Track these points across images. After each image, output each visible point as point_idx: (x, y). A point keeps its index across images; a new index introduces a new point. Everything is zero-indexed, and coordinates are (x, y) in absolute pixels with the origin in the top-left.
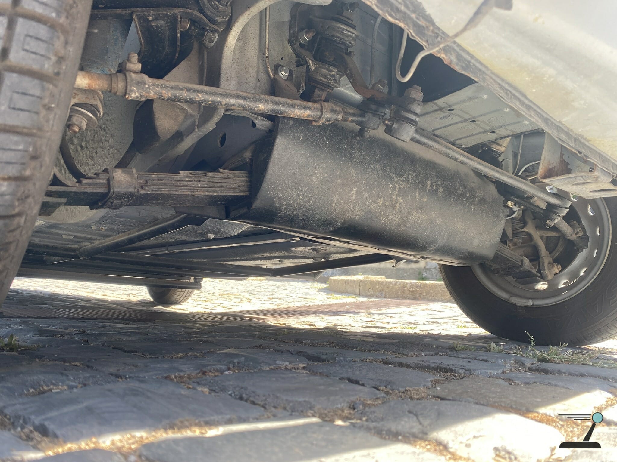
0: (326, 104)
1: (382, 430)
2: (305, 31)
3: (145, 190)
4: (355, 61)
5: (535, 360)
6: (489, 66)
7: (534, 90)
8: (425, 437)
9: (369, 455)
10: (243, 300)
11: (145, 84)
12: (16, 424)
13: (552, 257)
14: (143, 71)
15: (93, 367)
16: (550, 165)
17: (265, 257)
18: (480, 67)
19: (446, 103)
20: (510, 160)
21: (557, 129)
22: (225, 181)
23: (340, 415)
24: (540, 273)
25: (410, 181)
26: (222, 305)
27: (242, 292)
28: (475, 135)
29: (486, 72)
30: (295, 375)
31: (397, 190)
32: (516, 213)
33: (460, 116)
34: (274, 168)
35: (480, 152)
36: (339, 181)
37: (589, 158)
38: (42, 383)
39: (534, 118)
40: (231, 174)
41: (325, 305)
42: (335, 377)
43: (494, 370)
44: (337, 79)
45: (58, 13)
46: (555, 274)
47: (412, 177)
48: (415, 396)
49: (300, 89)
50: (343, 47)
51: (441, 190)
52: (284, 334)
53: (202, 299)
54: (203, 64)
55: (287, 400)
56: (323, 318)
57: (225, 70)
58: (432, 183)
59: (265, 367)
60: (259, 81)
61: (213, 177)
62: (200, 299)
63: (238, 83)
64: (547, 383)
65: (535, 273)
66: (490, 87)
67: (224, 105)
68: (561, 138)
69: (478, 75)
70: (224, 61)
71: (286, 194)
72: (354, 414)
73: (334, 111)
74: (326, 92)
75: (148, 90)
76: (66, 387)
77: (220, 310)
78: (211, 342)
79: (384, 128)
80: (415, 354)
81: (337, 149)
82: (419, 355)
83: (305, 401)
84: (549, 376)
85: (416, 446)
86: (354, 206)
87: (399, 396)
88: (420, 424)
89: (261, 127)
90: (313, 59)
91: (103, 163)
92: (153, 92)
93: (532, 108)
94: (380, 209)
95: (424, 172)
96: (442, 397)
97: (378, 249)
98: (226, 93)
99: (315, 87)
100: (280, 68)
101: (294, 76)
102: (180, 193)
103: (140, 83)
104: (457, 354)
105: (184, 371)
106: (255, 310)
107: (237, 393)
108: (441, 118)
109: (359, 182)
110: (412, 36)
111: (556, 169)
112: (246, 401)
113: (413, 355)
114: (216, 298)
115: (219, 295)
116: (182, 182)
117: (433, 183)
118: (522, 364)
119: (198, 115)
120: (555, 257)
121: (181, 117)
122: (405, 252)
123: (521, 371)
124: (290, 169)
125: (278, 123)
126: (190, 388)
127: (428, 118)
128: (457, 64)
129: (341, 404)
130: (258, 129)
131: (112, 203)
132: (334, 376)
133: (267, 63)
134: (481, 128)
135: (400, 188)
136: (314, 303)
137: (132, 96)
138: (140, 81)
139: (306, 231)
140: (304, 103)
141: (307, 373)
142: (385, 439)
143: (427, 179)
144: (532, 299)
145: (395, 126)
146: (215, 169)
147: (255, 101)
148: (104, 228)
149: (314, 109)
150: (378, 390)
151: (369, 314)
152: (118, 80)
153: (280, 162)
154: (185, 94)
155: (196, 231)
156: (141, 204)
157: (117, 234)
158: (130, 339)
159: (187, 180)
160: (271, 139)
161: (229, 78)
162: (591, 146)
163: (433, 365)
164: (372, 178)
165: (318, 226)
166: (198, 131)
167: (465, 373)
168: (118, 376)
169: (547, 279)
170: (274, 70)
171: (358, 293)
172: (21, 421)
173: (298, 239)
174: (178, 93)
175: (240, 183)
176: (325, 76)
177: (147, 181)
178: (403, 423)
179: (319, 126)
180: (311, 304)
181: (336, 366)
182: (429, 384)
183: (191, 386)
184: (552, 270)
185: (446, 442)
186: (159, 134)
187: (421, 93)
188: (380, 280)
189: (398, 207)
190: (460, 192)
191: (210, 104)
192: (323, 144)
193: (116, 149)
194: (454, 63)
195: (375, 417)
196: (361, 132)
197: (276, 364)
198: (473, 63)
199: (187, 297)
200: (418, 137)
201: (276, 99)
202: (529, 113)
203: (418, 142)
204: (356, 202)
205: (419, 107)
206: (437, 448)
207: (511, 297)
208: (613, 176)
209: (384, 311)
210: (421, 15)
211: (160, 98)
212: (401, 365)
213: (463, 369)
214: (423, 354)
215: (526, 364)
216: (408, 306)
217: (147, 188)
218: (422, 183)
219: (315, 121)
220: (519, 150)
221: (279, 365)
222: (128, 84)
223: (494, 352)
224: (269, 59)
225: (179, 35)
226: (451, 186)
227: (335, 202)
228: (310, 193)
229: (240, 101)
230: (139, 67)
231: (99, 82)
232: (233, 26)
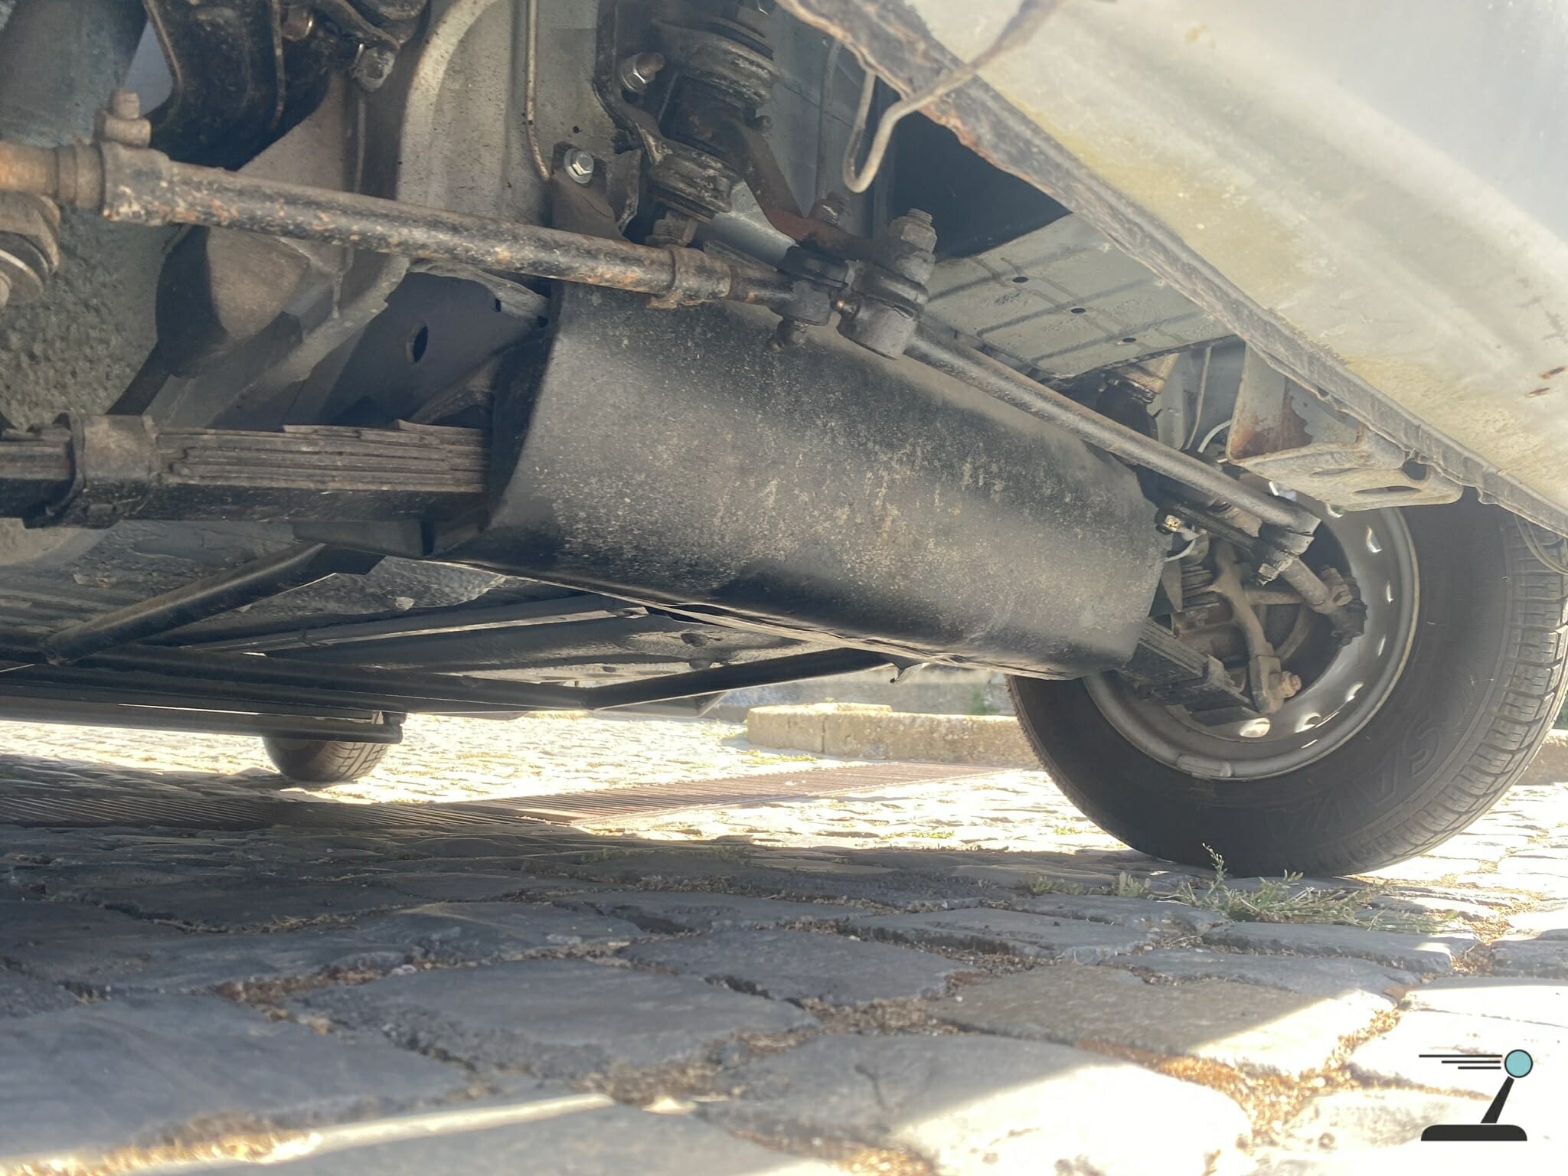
0: (684, 251)
1: (775, 1122)
2: (635, 57)
3: (179, 475)
4: (773, 144)
5: (1223, 918)
6: (1081, 156)
7: (1201, 226)
8: (882, 1138)
11: (160, 178)
13: (1279, 657)
14: (157, 142)
15: (19, 964)
16: (1257, 423)
18: (1059, 159)
19: (1009, 263)
20: (1177, 411)
21: (1265, 330)
22: (414, 453)
23: (673, 1083)
24: (1250, 696)
25: (918, 462)
27: (520, 748)
28: (1084, 346)
29: (1076, 172)
30: (588, 973)
31: (885, 485)
32: (1192, 545)
33: (1045, 297)
34: (550, 419)
35: (1101, 390)
36: (731, 459)
37: (1346, 407)
39: (1203, 299)
40: (431, 434)
41: (732, 779)
42: (695, 976)
43: (1115, 944)
44: (721, 188)
46: (1287, 699)
47: (923, 453)
48: (893, 1023)
49: (623, 213)
50: (739, 104)
51: (999, 486)
52: (601, 860)
54: (355, 136)
55: (536, 1045)
56: (723, 813)
57: (412, 153)
58: (975, 469)
59: (513, 952)
60: (510, 186)
61: (380, 442)
63: (451, 190)
64: (1235, 977)
65: (1239, 696)
66: (1085, 211)
67: (397, 245)
68: (1273, 354)
69: (1054, 181)
70: (409, 128)
71: (586, 490)
72: (714, 1079)
73: (706, 271)
74: (696, 224)
75: (169, 195)
77: (455, 796)
78: (390, 886)
79: (836, 319)
80: (923, 905)
81: (724, 375)
82: (935, 906)
83: (587, 1047)
84: (1253, 956)
85: (851, 1163)
86: (774, 526)
87: (852, 1022)
88: (880, 1102)
89: (514, 310)
90: (659, 134)
92: (185, 201)
93: (1200, 273)
94: (840, 533)
95: (954, 439)
96: (964, 1021)
97: (842, 636)
98: (401, 212)
99: (662, 208)
100: (569, 153)
101: (609, 176)
102: (283, 485)
103: (144, 177)
104: (1032, 905)
105: (276, 970)
106: (549, 796)
107: (405, 1028)
108: (997, 301)
109: (784, 463)
111: (1272, 436)
112: (425, 1052)
113: (919, 908)
114: (451, 765)
115: (459, 758)
116: (290, 456)
117: (978, 468)
118: (1188, 927)
119: (341, 274)
120: (1288, 656)
121: (291, 278)
122: (910, 644)
123: (1184, 945)
124: (594, 426)
125: (560, 300)
126: (279, 1018)
127: (964, 299)
128: (995, 148)
129: (684, 1052)
130: (509, 316)
131: (85, 510)
132: (693, 973)
133: (533, 139)
134: (1098, 326)
135: (893, 481)
136: (705, 774)
137: (123, 211)
138: (147, 170)
139: (649, 591)
140: (625, 248)
141: (623, 967)
142: (779, 1148)
143: (963, 459)
144: (1233, 760)
145: (864, 315)
146: (388, 422)
147: (485, 237)
148: (106, 580)
149: (652, 262)
150: (801, 1006)
151: (841, 800)
152: (75, 166)
153: (566, 404)
154: (281, 212)
155: (362, 589)
156: (174, 515)
157: (149, 596)
158: (169, 879)
159: (304, 449)
160: (540, 341)
161: (424, 175)
162: (1351, 377)
163: (960, 935)
164: (818, 453)
165: (677, 577)
166: (342, 315)
167: (1038, 956)
168: (83, 989)
169: (1267, 711)
170: (553, 160)
171: (820, 749)
173: (645, 612)
174: (260, 209)
175: (458, 461)
176: (690, 181)
177: (186, 452)
178: (834, 1100)
179: (675, 313)
180: (697, 777)
181: (706, 945)
182: (941, 987)
183: (283, 1013)
184: (1280, 688)
185: (932, 1151)
186: (224, 325)
187: (928, 230)
188: (873, 714)
189: (887, 529)
190: (1047, 491)
191: (355, 242)
192: (686, 359)
194: (985, 143)
195: (768, 1084)
196: (784, 331)
197: (545, 943)
198: (1037, 146)
199: (369, 763)
200: (924, 346)
201: (546, 233)
202: (1191, 287)
203: (924, 358)
204: (778, 514)
205: (925, 265)
206: (909, 1169)
207: (1181, 755)
208: (1407, 454)
209: (878, 793)
211: (207, 220)
212: (881, 935)
213: (1035, 943)
214: (945, 905)
215: (1198, 926)
216: (940, 780)
217: (186, 471)
218: (948, 466)
219: (657, 296)
220: (1199, 387)
221: (552, 944)
222: (108, 176)
223: (1126, 897)
224: (536, 129)
225: (279, 52)
226: (1025, 476)
227: (720, 514)
228: (653, 489)
229: (443, 237)
230: (144, 130)
231: (18, 168)
232: (431, 35)
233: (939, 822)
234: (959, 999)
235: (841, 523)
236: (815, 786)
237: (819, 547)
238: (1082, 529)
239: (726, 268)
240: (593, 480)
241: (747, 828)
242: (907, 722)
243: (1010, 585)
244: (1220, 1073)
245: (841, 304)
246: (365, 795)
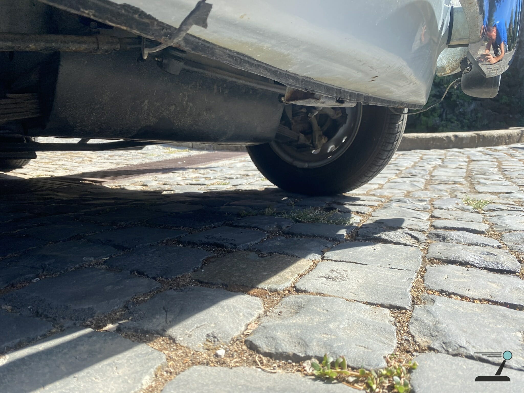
1: (138, 329)
5: (292, 222)
7: (259, 55)
8: (164, 333)
13: (322, 131)
21: (285, 77)
22: (14, 106)
23: (112, 319)
24: (313, 144)
25: (198, 87)
30: (94, 273)
31: (187, 96)
37: (314, 91)
39: (263, 74)
43: (256, 239)
46: (324, 144)
47: (199, 84)
51: (227, 92)
55: (74, 310)
59: (71, 267)
65: (309, 144)
69: (207, 52)
71: (79, 113)
72: (124, 314)
73: (110, 42)
80: (205, 227)
82: (209, 227)
86: (148, 115)
87: (170, 284)
88: (166, 320)
93: (262, 66)
94: (172, 114)
106: (94, 172)
107: (35, 308)
109: (149, 94)
112: (41, 316)
117: (219, 86)
118: (280, 228)
120: (325, 130)
132: (127, 269)
141: (105, 269)
143: (214, 84)
144: (308, 162)
145: (165, 61)
149: (90, 42)
150: (156, 280)
162: (316, 82)
163: (211, 241)
167: (232, 248)
175: (31, 106)
178: (154, 320)
181: (133, 255)
182: (200, 265)
184: (321, 141)
185: (175, 337)
189: (189, 111)
192: (109, 65)
206: (169, 342)
207: (294, 161)
212: (189, 243)
213: (232, 244)
214: (213, 226)
215: (283, 227)
218: (209, 87)
219: (93, 52)
221: (85, 261)
233: (226, 178)
234: (203, 271)
235: (172, 111)
236: (188, 164)
237: (165, 120)
238: (256, 101)
240: (81, 109)
243: (233, 123)
244: (263, 292)
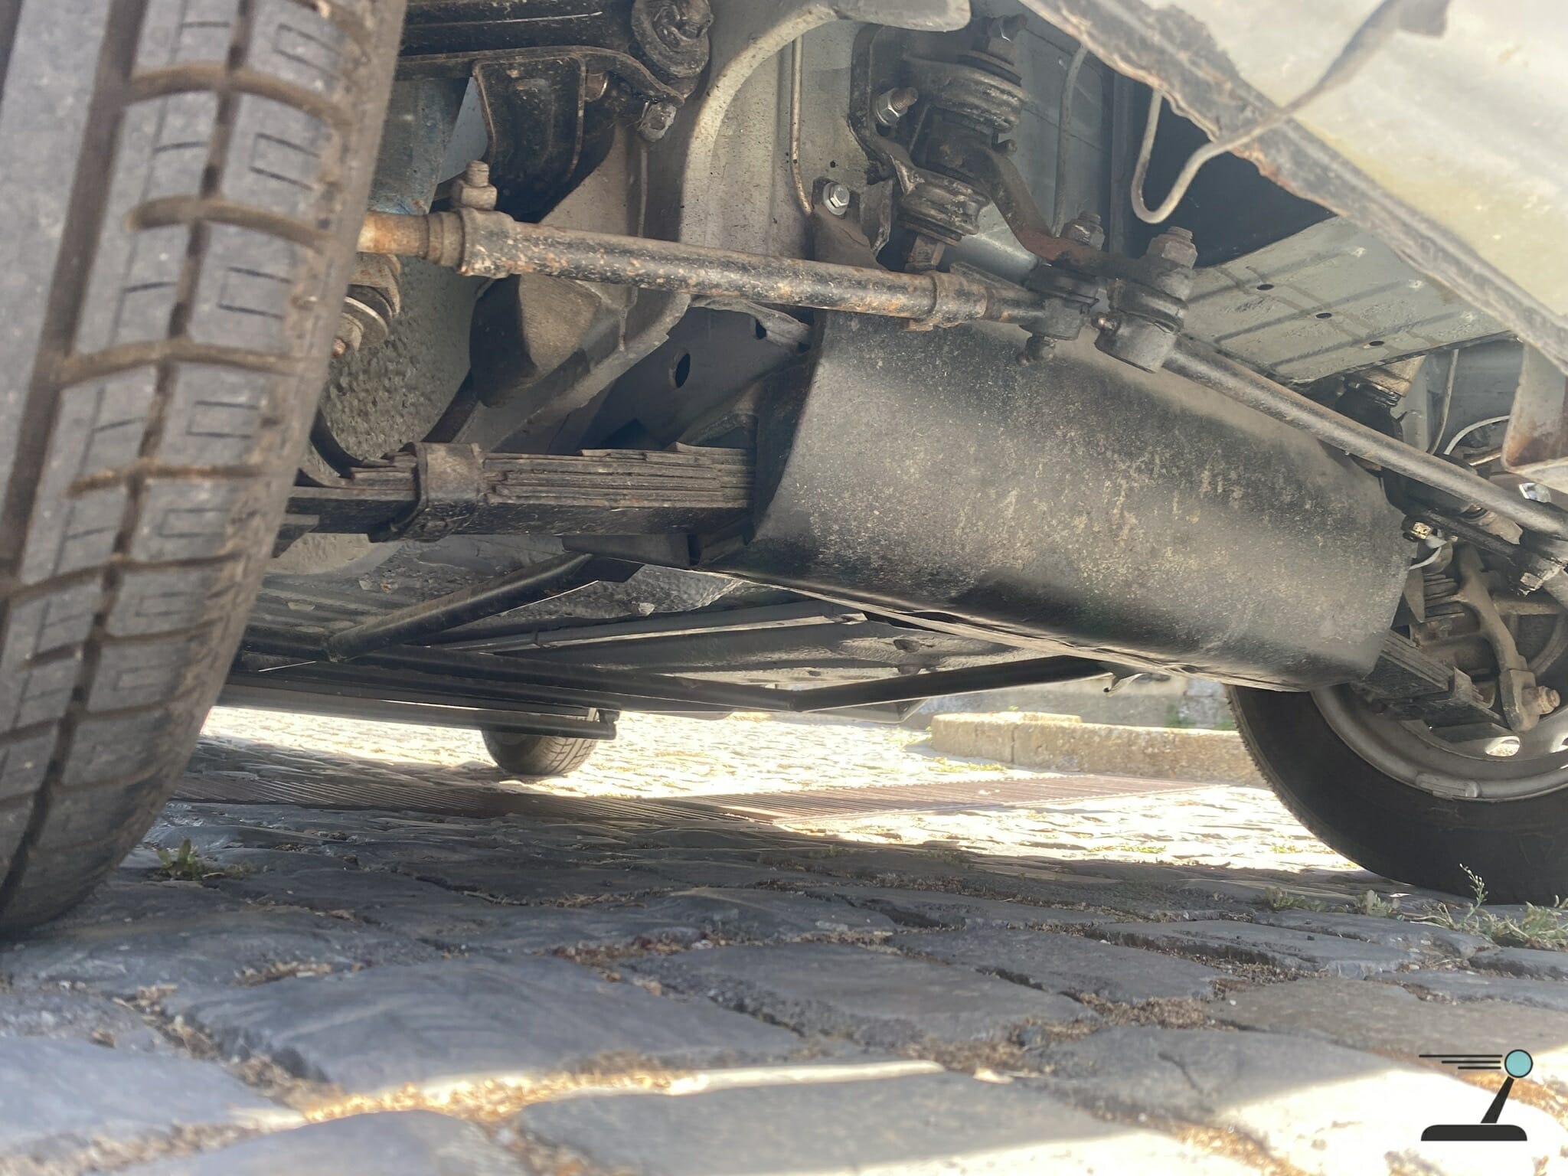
0: (944, 276)
1: (1095, 1099)
2: (890, 92)
3: (501, 495)
4: (1017, 166)
5: (1488, 942)
6: (1377, 177)
7: (1497, 237)
8: (1206, 1120)
9: (1068, 1154)
10: (715, 768)
11: (507, 237)
12: (227, 1046)
13: (1530, 670)
14: (501, 206)
15: (379, 924)
16: (1534, 427)
17: (775, 663)
18: (1355, 181)
19: (1255, 271)
20: (1421, 413)
21: (1559, 336)
23: (988, 1058)
24: (1501, 713)
25: (1156, 470)
26: (664, 780)
27: (713, 748)
29: (1371, 193)
30: (866, 957)
31: (1123, 493)
32: (1437, 553)
33: (1289, 303)
34: (810, 439)
35: (1340, 394)
36: (973, 471)
38: (271, 955)
39: (1495, 309)
40: (704, 455)
41: (922, 786)
42: (967, 967)
43: (1378, 961)
44: (970, 212)
45: (330, 80)
46: (1542, 716)
47: (1161, 461)
48: (1173, 1020)
49: (876, 239)
50: (986, 131)
51: (1237, 493)
52: (828, 856)
53: (615, 764)
54: (637, 183)
55: (852, 1016)
56: (920, 819)
57: (693, 196)
58: (1214, 476)
59: (790, 935)
60: (776, 222)
61: (661, 463)
62: (610, 764)
63: (725, 228)
64: (1521, 1000)
65: (1488, 712)
66: (1380, 231)
67: (695, 286)
69: (1350, 203)
70: (690, 174)
71: (840, 504)
72: (1023, 1056)
73: (964, 294)
74: (944, 247)
75: (513, 251)
76: (326, 968)
77: (659, 792)
78: (652, 871)
79: (1094, 335)
80: (1165, 915)
81: (969, 391)
83: (897, 1021)
84: (1527, 981)
85: (1184, 1139)
86: (1012, 534)
87: (1132, 1017)
88: (1194, 1086)
89: (778, 338)
90: (912, 165)
91: (392, 427)
92: (525, 255)
93: (1492, 283)
94: (1077, 541)
95: (1193, 447)
96: (1244, 1023)
97: (1073, 644)
98: (699, 255)
99: (913, 234)
100: (826, 188)
101: (862, 206)
102: (583, 503)
103: (496, 237)
104: (1277, 919)
105: (598, 939)
106: (747, 795)
108: (1239, 308)
109: (1023, 474)
110: (1178, 107)
111: (1551, 441)
112: (754, 1014)
113: (1161, 917)
114: (651, 763)
115: (657, 755)
116: (589, 477)
117: (1219, 474)
119: (626, 310)
120: (1543, 669)
121: (586, 315)
122: (1143, 654)
123: (1450, 966)
124: (849, 443)
125: (823, 327)
126: (614, 980)
127: (1206, 308)
128: (1295, 177)
129: (988, 1032)
130: (771, 343)
131: (423, 526)
132: (963, 963)
133: (797, 178)
134: (1343, 331)
135: (1131, 489)
136: (896, 779)
137: (478, 266)
138: (496, 230)
139: (888, 599)
140: (890, 277)
141: (895, 954)
142: (1103, 1118)
143: (1201, 466)
144: (1480, 779)
145: (1124, 331)
146: (665, 444)
147: (770, 274)
148: (390, 585)
149: (915, 289)
150: (1077, 1000)
151: (1039, 811)
152: (442, 231)
153: (826, 424)
154: (600, 261)
155: (612, 595)
156: (490, 530)
157: (418, 600)
158: (456, 857)
159: (601, 471)
160: (804, 366)
161: (703, 216)
163: (1215, 944)
164: (1058, 462)
165: (919, 586)
166: (627, 349)
167: (1300, 968)
168: (440, 946)
169: (1520, 729)
170: (813, 194)
171: (1010, 758)
172: (241, 1041)
173: (862, 617)
174: (585, 259)
175: (726, 479)
176: (941, 207)
177: (505, 475)
178: (1147, 1082)
179: (925, 334)
180: (889, 783)
181: (965, 940)
182: (1208, 991)
183: (617, 976)
184: (1535, 704)
185: (1261, 1134)
186: (534, 358)
187: (1190, 247)
188: (1066, 724)
189: (1125, 537)
190: (1287, 499)
191: (660, 285)
193: (423, 394)
194: (1284, 173)
195: (1076, 1064)
196: (1034, 346)
197: (815, 928)
198: (1335, 171)
199: (579, 758)
200: (1182, 359)
201: (821, 267)
202: (1481, 296)
203: (1182, 371)
204: (1017, 524)
205: (1186, 282)
206: (1240, 1147)
207: (1419, 773)
209: (1077, 805)
210: (1203, 53)
211: (541, 271)
212: (1131, 940)
213: (1296, 955)
214: (1187, 915)
215: (1462, 949)
216: (1141, 794)
217: (506, 492)
218: (1187, 474)
219: (917, 320)
220: (1445, 389)
221: (824, 930)
222: (468, 237)
223: (1374, 916)
224: (800, 166)
225: (581, 113)
226: (1264, 484)
227: (961, 525)
228: (900, 502)
229: (734, 276)
230: (490, 195)
231: (398, 235)
232: (712, 88)
233: (1147, 836)
234: (1232, 1003)
235: (1079, 531)
236: (1010, 796)
237: (1056, 556)
238: (1322, 536)
239: (983, 291)
240: (847, 495)
241: (946, 835)
242: (1103, 733)
243: (1249, 594)
244: (1529, 1089)
245: (1102, 322)
246: (577, 789)
